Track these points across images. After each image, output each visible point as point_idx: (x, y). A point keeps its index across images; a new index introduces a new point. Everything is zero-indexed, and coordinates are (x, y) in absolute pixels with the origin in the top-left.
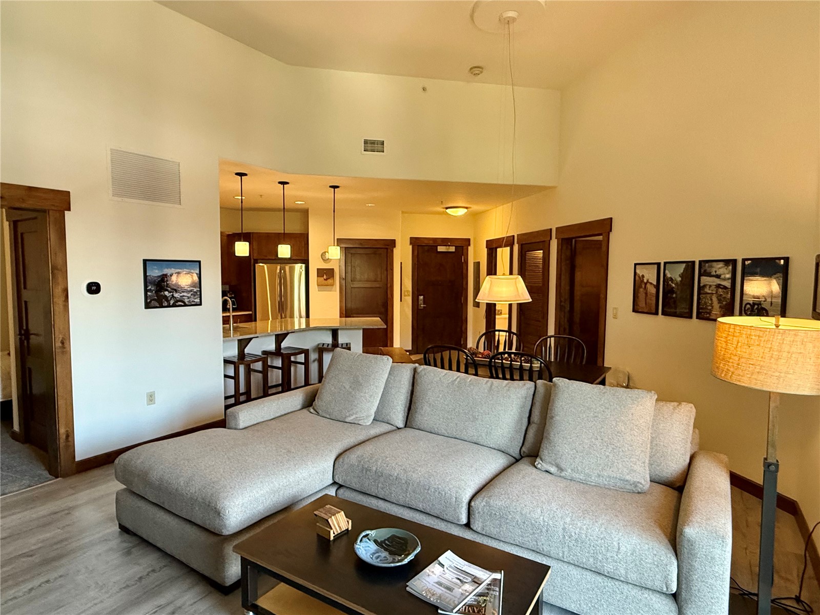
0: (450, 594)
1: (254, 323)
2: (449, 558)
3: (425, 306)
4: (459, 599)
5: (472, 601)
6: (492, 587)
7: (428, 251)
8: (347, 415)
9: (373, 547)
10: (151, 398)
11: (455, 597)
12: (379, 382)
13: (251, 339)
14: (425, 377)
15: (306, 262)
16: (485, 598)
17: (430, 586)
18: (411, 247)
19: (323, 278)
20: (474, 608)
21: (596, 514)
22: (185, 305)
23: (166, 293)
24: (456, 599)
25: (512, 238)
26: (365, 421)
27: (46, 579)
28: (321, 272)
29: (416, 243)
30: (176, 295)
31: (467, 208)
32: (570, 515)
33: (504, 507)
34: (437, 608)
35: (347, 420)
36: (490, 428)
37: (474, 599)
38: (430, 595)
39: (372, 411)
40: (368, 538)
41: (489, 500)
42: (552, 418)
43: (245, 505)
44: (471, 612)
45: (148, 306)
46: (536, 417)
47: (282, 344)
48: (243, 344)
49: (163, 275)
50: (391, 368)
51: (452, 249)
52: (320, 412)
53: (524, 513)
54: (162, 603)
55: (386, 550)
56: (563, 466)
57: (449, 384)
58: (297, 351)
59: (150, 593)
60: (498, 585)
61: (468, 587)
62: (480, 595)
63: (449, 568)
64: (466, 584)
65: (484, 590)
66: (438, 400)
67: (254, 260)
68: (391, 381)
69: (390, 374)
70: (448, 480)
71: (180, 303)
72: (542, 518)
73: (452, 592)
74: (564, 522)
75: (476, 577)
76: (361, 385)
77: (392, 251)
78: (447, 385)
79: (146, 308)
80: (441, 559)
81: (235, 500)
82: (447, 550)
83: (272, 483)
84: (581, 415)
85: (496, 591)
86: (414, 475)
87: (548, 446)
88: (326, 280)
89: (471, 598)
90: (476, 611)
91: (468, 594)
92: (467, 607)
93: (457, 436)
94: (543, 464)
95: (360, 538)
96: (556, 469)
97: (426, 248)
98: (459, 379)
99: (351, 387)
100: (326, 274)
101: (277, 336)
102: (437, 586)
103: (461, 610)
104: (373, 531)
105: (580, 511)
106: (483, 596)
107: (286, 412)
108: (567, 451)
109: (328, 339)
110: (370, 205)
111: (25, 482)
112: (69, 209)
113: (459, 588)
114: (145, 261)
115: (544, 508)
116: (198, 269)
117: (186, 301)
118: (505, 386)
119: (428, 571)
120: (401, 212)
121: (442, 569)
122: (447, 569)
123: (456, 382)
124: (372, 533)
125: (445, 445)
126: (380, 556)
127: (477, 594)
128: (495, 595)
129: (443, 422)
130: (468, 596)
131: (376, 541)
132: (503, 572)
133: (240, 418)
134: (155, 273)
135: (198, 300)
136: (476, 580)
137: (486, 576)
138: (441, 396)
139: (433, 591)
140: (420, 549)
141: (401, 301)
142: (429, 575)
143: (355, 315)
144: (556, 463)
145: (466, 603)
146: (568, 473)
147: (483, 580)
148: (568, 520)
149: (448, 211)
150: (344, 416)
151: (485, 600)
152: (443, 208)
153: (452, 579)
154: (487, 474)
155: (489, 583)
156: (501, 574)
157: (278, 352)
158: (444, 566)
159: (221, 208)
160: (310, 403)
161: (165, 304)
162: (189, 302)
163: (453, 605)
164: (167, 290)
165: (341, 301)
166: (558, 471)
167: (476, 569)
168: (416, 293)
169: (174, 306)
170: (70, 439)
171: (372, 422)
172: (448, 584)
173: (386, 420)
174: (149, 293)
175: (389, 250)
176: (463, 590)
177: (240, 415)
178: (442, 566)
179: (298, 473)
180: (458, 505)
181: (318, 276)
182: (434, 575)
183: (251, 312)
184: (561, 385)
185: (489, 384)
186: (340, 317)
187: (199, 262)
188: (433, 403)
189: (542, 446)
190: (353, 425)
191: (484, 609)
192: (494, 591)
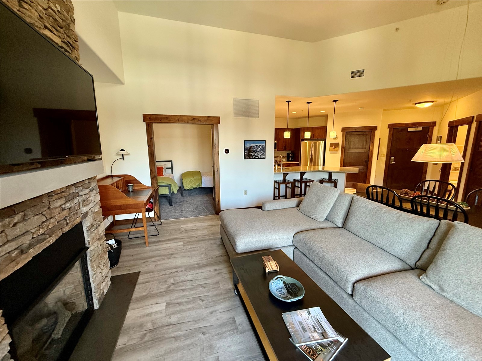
0: (302, 334)
1: (299, 167)
2: (316, 311)
3: (395, 162)
4: (305, 339)
5: (313, 345)
6: (333, 345)
7: (401, 131)
8: (312, 214)
9: (282, 285)
10: (245, 192)
11: (304, 337)
12: (330, 201)
13: (288, 174)
14: (357, 203)
15: (325, 140)
16: (322, 349)
17: (294, 322)
18: (388, 129)
19: (332, 148)
20: (311, 351)
21: (460, 341)
22: (259, 158)
23: (252, 153)
24: (304, 339)
25: (472, 118)
26: (320, 219)
27: (195, 246)
28: (332, 145)
29: (392, 127)
30: (256, 154)
31: (433, 102)
32: (431, 329)
33: (375, 297)
34: (291, 336)
35: (312, 217)
36: (393, 242)
37: (316, 345)
38: (290, 327)
39: (325, 215)
40: (281, 279)
41: (366, 288)
42: (444, 250)
43: (245, 243)
44: (308, 352)
45: (245, 158)
46: (433, 245)
47: (303, 177)
48: (285, 175)
49: (251, 146)
50: (339, 195)
51: (420, 129)
52: (301, 211)
53: (389, 307)
54: (217, 269)
55: (287, 289)
56: (444, 287)
57: (370, 209)
58: (308, 181)
59: (217, 263)
60: (337, 346)
61: (316, 335)
62: (321, 345)
63: (312, 317)
64: (316, 333)
65: (325, 343)
66: (361, 218)
67: (301, 140)
68: (339, 202)
69: (338, 198)
70: (345, 265)
71: (257, 158)
72: (402, 318)
73: (304, 332)
74: (422, 331)
75: (325, 332)
76: (320, 201)
77: (375, 132)
78: (369, 210)
79: (244, 159)
80: (311, 309)
81: (241, 240)
82: (318, 306)
83: (260, 237)
84: (475, 256)
85: (333, 349)
86: (327, 256)
87: (434, 268)
88: (334, 148)
89: (314, 343)
90: (311, 354)
91: (313, 339)
92: (308, 347)
93: (370, 241)
94: (426, 280)
95: (277, 277)
96: (439, 288)
97: (400, 129)
98: (378, 207)
99: (316, 201)
100: (334, 145)
101: (301, 173)
102: (299, 324)
103: (302, 347)
104: (284, 277)
105: (442, 330)
106: (322, 347)
107: (288, 207)
108: (451, 278)
109: (327, 177)
110: (361, 108)
111: (208, 214)
112: (220, 123)
113: (310, 333)
114: (244, 141)
115: (408, 312)
116: (265, 144)
117: (259, 157)
118: (411, 219)
119: (299, 313)
120: (382, 110)
121: (308, 316)
122: (311, 317)
123: (375, 209)
124: (285, 278)
125: (357, 244)
126: (282, 291)
127: (319, 343)
128: (330, 351)
129: (362, 230)
130: (312, 341)
131: (284, 283)
132: (347, 339)
133: (266, 206)
134: (248, 145)
135: (264, 157)
136: (324, 334)
137: (332, 335)
138: (364, 215)
139: (294, 325)
140: (302, 298)
141: (377, 159)
142: (298, 315)
143: (348, 166)
144: (439, 284)
145: (309, 344)
146: (449, 295)
147: (329, 337)
148: (426, 331)
149: (417, 105)
150: (310, 215)
151: (322, 350)
152: (413, 104)
153: (310, 325)
154: (377, 270)
155: (333, 341)
156: (345, 340)
157: (301, 181)
158: (310, 314)
159: (275, 118)
160: (298, 206)
161: (251, 158)
162: (260, 157)
163: (299, 340)
164: (252, 152)
165: (341, 159)
166: (439, 289)
167: (329, 327)
168: (389, 155)
169: (255, 158)
170: (219, 202)
171: (324, 221)
172: (306, 327)
173: (332, 221)
174: (245, 153)
175: (372, 132)
176: (312, 335)
177: (266, 205)
178: (309, 314)
179: (273, 236)
180: (347, 282)
181: (330, 147)
182: (301, 317)
183: (298, 162)
184: (460, 228)
185: (398, 215)
186: (340, 166)
187: (265, 141)
188: (359, 219)
189: (430, 267)
190: (313, 220)
191: (317, 355)
192: (332, 348)
